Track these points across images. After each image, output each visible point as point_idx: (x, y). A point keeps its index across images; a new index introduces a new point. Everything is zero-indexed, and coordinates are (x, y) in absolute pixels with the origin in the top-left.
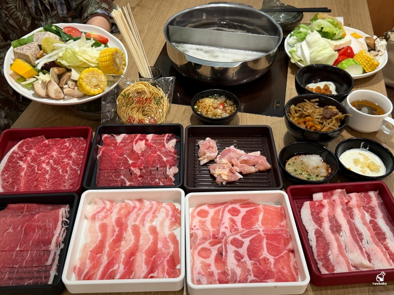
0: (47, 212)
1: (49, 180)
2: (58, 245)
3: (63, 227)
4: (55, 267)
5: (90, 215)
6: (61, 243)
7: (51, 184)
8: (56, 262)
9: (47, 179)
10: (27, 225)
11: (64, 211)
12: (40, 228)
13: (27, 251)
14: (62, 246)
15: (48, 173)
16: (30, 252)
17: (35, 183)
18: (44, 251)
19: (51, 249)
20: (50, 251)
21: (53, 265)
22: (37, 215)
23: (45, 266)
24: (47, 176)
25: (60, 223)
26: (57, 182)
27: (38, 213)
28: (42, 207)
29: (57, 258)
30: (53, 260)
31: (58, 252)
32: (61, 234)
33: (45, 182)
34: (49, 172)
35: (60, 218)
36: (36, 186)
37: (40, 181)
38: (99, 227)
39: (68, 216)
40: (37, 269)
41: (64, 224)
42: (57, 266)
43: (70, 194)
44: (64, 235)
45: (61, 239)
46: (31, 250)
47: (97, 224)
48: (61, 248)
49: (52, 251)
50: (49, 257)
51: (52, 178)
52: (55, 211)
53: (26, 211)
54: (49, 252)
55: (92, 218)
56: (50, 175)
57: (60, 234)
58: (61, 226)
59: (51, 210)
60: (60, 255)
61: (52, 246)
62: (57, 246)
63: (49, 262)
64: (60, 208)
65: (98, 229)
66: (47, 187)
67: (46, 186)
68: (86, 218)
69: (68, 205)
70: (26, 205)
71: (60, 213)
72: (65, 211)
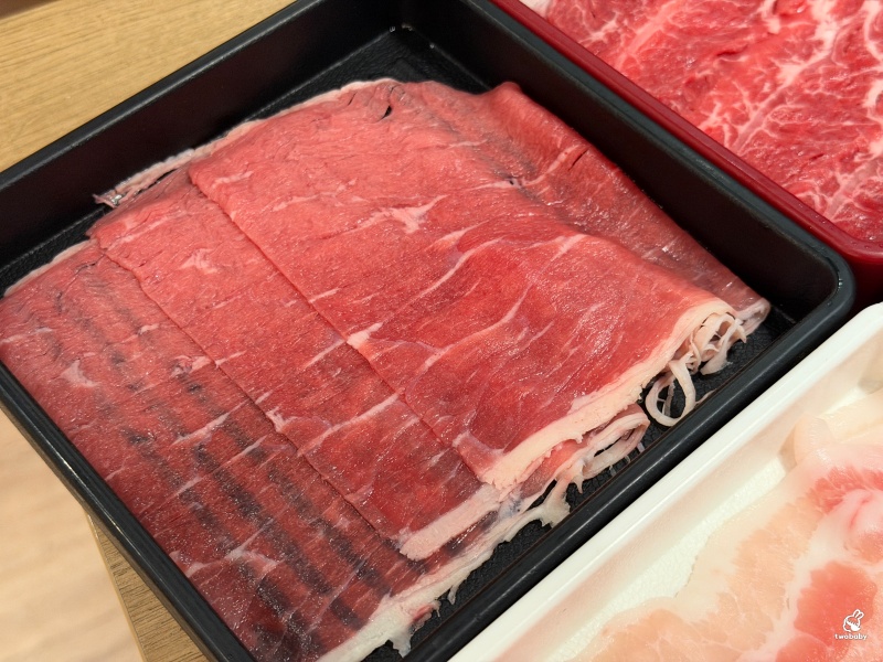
0: (637, 257)
1: (781, 100)
2: (536, 486)
3: (642, 405)
4: (423, 595)
5: (825, 458)
6: (561, 487)
7: (773, 127)
8: (454, 574)
9: (775, 86)
10: (492, 257)
11: (713, 327)
12: (533, 314)
13: (386, 388)
14: (553, 511)
15: (807, 57)
16: (391, 400)
17: (710, 67)
18: (454, 457)
19: (487, 475)
20: (479, 484)
21: (426, 580)
22: (579, 237)
23: (388, 544)
24: (790, 72)
25: (641, 374)
26: (812, 132)
27: (592, 232)
28: (636, 216)
29: (478, 554)
30: (452, 549)
31: (507, 528)
32: (599, 442)
33: (756, 95)
34: (819, 56)
35: (669, 346)
36: (697, 86)
37: (739, 72)
38: (818, 577)
39: (713, 367)
40: (343, 523)
41: (663, 394)
42: (443, 599)
43: (818, 253)
44: (610, 459)
45: (579, 465)
46: (402, 398)
47: (822, 550)
48: (537, 513)
49: (482, 494)
50: (444, 511)
51: (805, 99)
52: (670, 288)
53: (550, 180)
54: (468, 482)
55: (822, 485)
56: (810, 76)
57: (598, 430)
58: (636, 394)
59: (666, 266)
60: (502, 549)
61: (506, 471)
62: (526, 487)
63: (419, 543)
64: (712, 289)
65: (798, 583)
66: (742, 129)
67: (743, 119)
68: (788, 453)
69: (761, 306)
70: (575, 147)
71: (687, 322)
72: (724, 327)
